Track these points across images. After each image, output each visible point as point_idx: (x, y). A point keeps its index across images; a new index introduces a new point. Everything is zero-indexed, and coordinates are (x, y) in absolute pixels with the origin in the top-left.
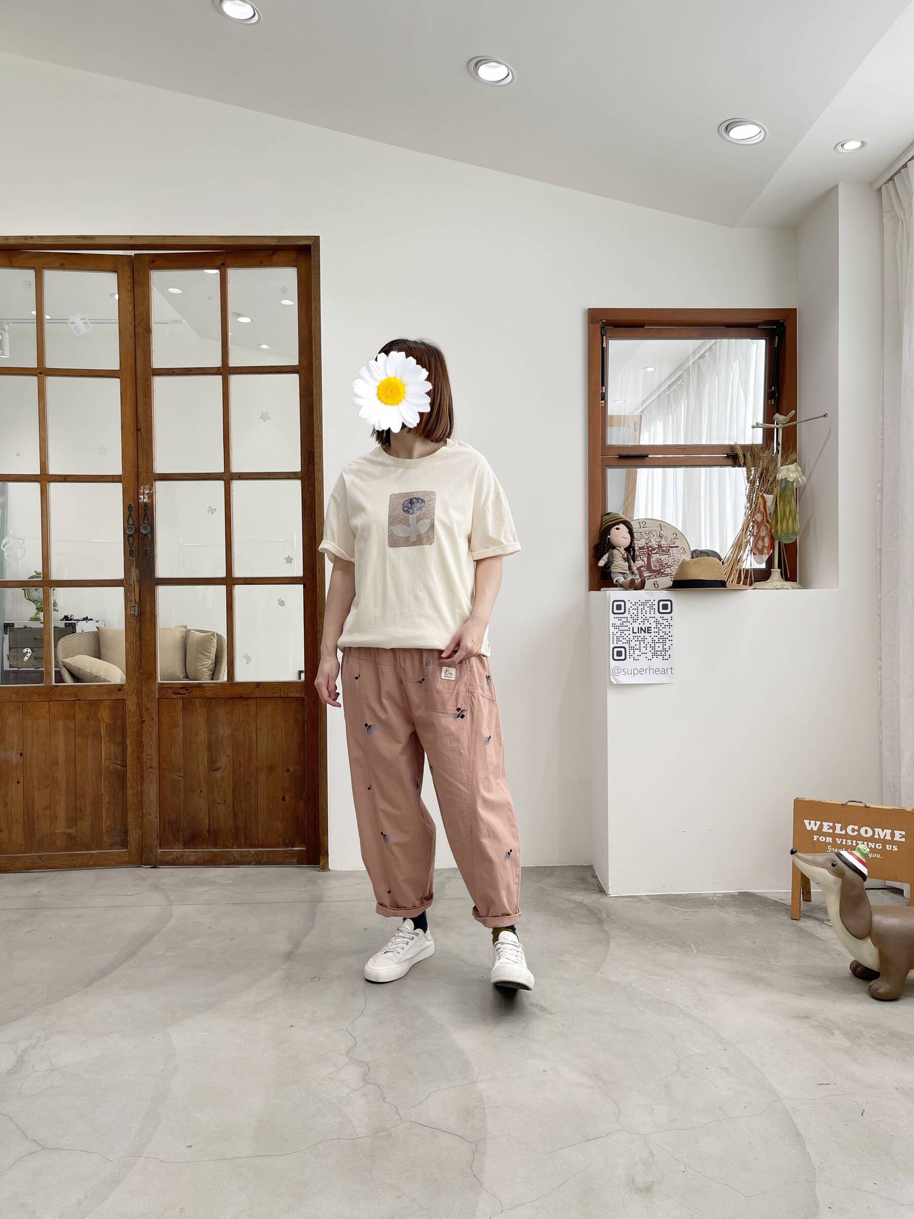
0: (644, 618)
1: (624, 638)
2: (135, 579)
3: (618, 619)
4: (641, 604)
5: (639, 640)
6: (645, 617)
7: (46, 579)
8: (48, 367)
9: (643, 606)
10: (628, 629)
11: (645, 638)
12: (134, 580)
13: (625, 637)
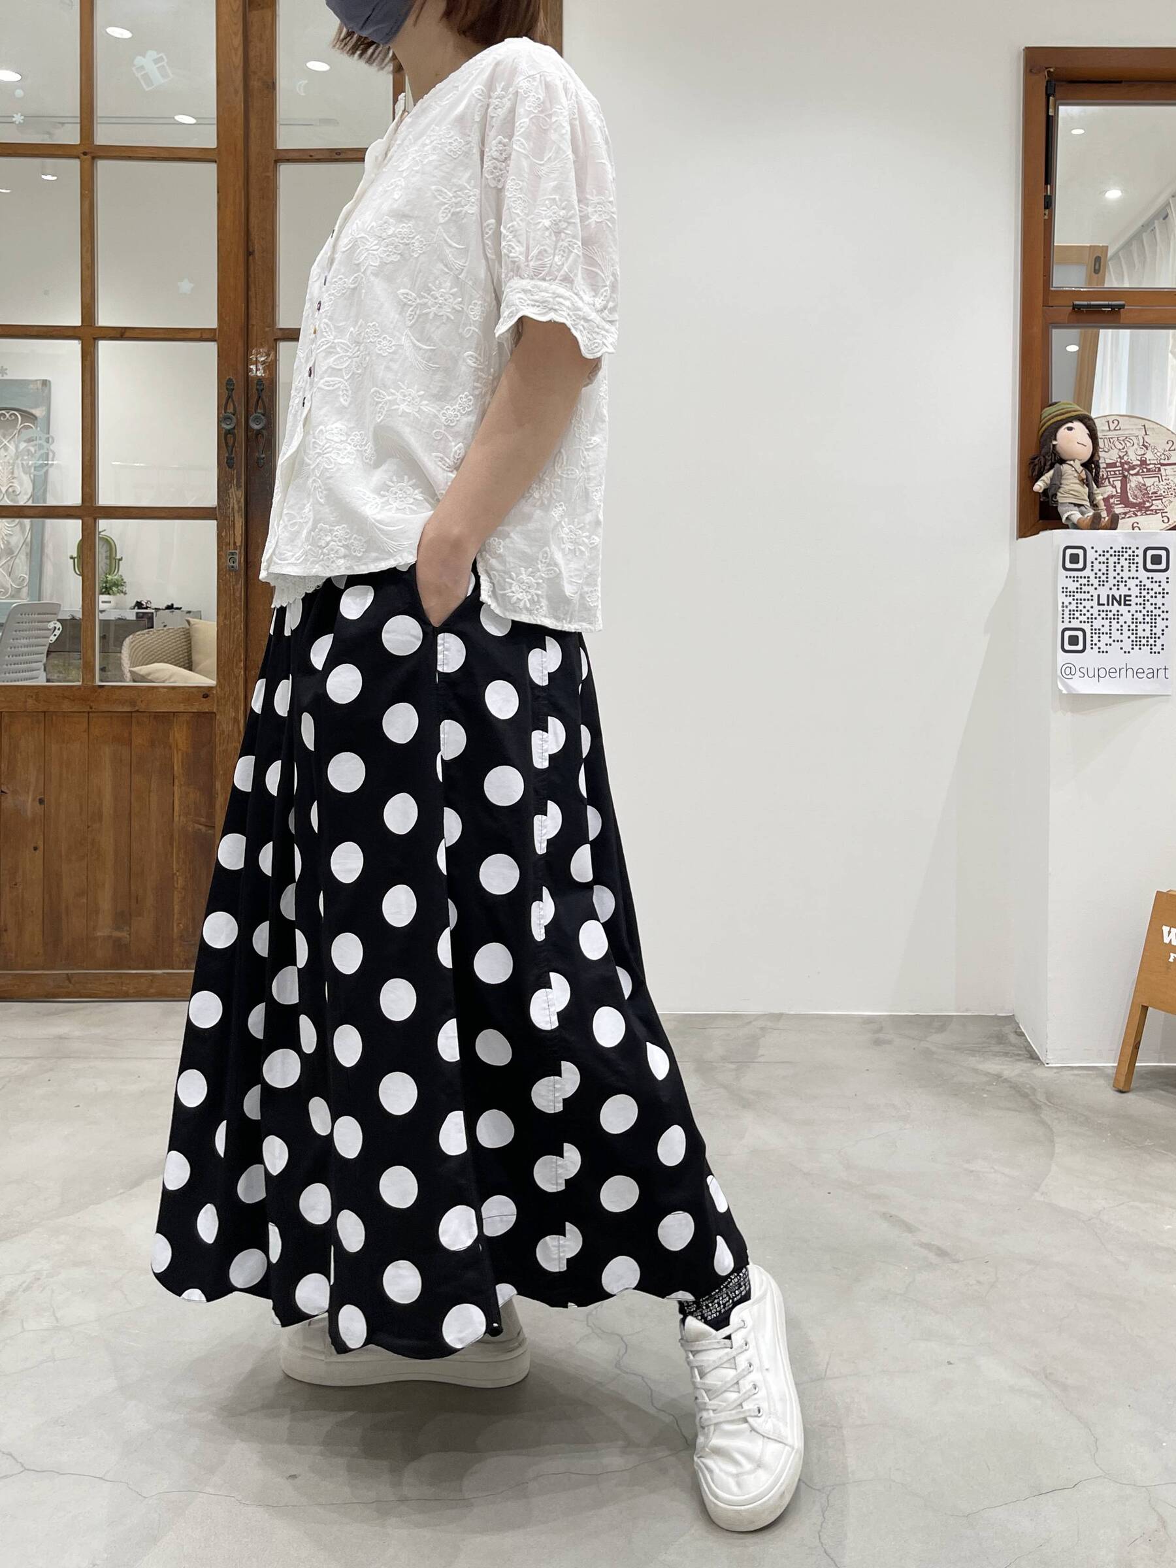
0: (1119, 578)
1: (1082, 613)
2: (236, 507)
3: (1072, 579)
4: (1113, 554)
5: (1108, 617)
6: (1120, 576)
7: (88, 504)
8: (98, 144)
9: (1117, 557)
10: (1090, 598)
11: (1120, 613)
12: (233, 508)
13: (1084, 611)
